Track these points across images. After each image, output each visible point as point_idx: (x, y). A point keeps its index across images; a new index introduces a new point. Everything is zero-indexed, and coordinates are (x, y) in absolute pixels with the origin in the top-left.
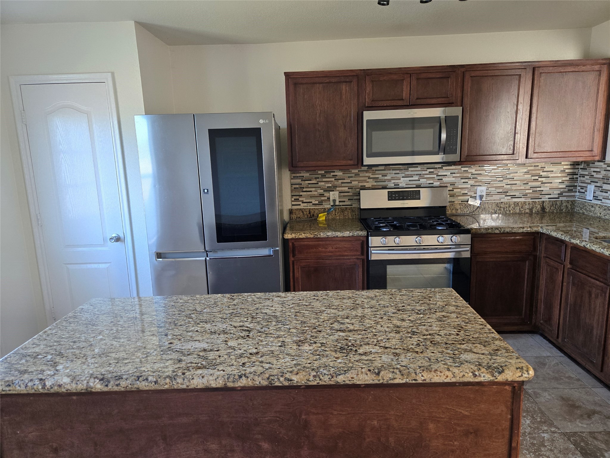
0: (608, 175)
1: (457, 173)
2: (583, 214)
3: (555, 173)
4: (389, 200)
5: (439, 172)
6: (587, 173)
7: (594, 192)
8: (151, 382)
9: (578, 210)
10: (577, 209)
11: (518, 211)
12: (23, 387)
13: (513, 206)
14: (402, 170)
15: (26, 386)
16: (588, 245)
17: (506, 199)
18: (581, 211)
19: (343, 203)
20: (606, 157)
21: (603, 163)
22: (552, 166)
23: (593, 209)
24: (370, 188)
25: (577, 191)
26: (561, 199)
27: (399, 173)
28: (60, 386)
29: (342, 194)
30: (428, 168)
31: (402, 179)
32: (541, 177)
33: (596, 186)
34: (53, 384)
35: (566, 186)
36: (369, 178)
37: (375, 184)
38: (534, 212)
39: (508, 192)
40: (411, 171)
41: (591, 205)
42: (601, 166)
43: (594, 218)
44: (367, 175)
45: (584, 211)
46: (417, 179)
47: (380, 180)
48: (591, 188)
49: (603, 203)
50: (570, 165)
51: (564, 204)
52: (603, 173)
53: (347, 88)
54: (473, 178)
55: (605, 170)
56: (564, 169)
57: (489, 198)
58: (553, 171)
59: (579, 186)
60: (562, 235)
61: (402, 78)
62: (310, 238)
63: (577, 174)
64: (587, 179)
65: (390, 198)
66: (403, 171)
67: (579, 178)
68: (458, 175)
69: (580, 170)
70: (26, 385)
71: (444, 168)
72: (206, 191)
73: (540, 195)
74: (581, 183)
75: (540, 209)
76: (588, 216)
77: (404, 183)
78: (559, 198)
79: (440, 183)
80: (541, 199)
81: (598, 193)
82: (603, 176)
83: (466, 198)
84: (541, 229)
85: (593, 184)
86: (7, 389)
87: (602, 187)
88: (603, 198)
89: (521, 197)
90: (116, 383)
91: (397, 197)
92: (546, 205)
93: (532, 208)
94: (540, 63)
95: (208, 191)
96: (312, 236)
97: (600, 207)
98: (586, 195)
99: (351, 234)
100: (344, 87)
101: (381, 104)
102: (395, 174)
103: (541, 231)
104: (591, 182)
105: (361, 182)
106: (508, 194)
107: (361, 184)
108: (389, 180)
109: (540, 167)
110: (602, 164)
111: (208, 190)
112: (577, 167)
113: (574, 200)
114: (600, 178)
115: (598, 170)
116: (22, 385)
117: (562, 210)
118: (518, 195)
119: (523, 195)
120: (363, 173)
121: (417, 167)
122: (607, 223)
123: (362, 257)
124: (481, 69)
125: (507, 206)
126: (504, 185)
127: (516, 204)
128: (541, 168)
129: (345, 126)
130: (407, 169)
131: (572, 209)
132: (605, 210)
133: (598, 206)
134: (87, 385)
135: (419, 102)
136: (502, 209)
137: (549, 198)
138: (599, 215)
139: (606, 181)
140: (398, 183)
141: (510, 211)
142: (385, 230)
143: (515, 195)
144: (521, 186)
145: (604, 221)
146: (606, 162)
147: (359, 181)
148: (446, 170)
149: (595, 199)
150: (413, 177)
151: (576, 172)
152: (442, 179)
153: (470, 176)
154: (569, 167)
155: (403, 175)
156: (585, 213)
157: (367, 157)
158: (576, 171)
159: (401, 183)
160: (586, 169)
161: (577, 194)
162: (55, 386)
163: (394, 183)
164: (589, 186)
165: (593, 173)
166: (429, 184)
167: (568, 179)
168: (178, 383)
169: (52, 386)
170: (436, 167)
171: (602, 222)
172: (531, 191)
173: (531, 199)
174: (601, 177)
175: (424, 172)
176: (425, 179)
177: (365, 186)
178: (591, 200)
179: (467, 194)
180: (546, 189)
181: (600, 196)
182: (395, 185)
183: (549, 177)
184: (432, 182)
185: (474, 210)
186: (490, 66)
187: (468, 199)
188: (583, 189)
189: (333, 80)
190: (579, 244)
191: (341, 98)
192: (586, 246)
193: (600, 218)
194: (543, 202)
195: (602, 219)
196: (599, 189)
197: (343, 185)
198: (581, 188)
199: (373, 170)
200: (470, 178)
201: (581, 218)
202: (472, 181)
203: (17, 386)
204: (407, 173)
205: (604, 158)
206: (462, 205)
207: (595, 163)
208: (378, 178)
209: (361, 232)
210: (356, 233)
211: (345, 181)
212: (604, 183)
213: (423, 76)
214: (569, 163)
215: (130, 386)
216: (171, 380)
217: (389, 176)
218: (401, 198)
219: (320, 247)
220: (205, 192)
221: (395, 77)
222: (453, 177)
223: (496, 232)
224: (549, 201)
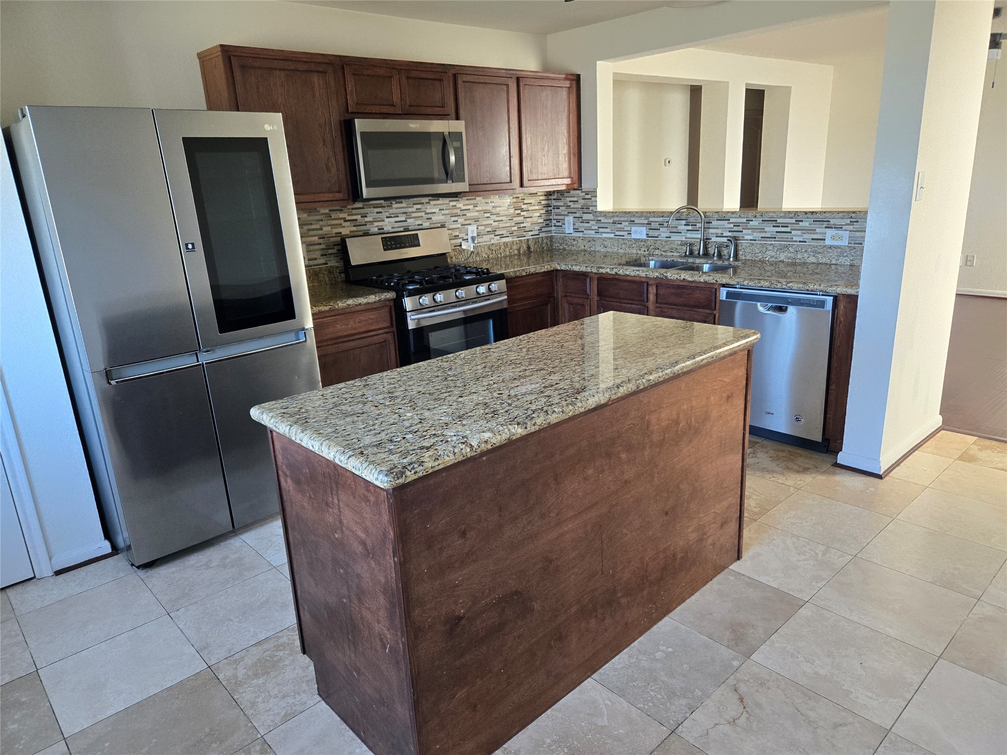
0: (587, 204)
1: (446, 209)
2: (564, 249)
3: (534, 206)
4: (385, 250)
5: (427, 208)
6: (562, 204)
7: (574, 224)
8: (559, 413)
9: (558, 246)
10: (555, 245)
11: (508, 253)
12: (452, 456)
13: (503, 247)
14: (384, 207)
15: (455, 454)
16: (621, 271)
17: (496, 240)
18: (561, 247)
19: (315, 262)
20: (582, 184)
21: (580, 191)
22: (531, 197)
23: (575, 243)
24: (347, 235)
25: (553, 225)
26: (542, 235)
27: (381, 212)
28: (486, 442)
29: (311, 248)
30: (414, 204)
31: (387, 220)
32: (522, 210)
33: (574, 217)
34: (479, 443)
35: (544, 220)
36: (346, 221)
37: (354, 229)
38: (521, 252)
39: (496, 231)
40: (396, 208)
41: (573, 238)
42: (578, 194)
43: (578, 252)
44: (342, 215)
45: (565, 246)
46: (404, 219)
47: (360, 222)
48: (569, 219)
49: (585, 234)
50: (545, 195)
51: (545, 241)
52: (582, 202)
53: (321, 82)
54: (463, 215)
55: (583, 199)
56: (540, 200)
57: (480, 240)
58: (531, 203)
59: (554, 219)
60: (586, 267)
61: (390, 75)
62: (325, 312)
63: (551, 206)
64: (562, 211)
65: (385, 247)
66: (386, 209)
67: (553, 210)
68: (447, 212)
69: (553, 201)
70: (454, 452)
71: (432, 203)
72: (190, 246)
73: (524, 232)
74: (556, 215)
75: (526, 249)
76: (571, 251)
77: (390, 226)
78: (539, 235)
79: (430, 224)
80: (525, 236)
81: (578, 224)
82: (582, 206)
83: (459, 241)
84: (558, 266)
85: (572, 216)
86: (436, 463)
87: (582, 218)
88: (585, 229)
89: (508, 236)
90: (533, 423)
91: (393, 245)
92: (531, 244)
93: (520, 248)
94: (523, 73)
95: (193, 247)
96: (327, 308)
97: (584, 239)
98: (565, 229)
99: (377, 298)
100: (316, 79)
101: (368, 109)
102: (377, 213)
103: (559, 268)
104: (568, 213)
105: (335, 228)
106: (497, 233)
107: (335, 231)
108: (371, 222)
109: (520, 198)
110: (578, 192)
111: (193, 244)
112: (550, 197)
113: (552, 236)
114: (578, 208)
115: (575, 199)
116: (449, 454)
117: (544, 248)
118: (505, 234)
119: (510, 234)
120: (337, 213)
121: (402, 202)
122: (594, 255)
123: (391, 330)
124: (471, 73)
125: (498, 248)
126: (492, 222)
127: (506, 244)
128: (522, 199)
129: (324, 141)
130: (390, 206)
131: (552, 245)
132: (589, 241)
133: (581, 238)
134: (510, 433)
135: (412, 110)
136: (494, 252)
137: (532, 235)
138: (583, 248)
139: (585, 211)
140: (382, 226)
141: (501, 254)
142: (411, 288)
143: (503, 234)
144: (507, 222)
145: (590, 254)
146: (583, 190)
147: (334, 226)
148: (434, 205)
149: (575, 231)
150: (398, 216)
151: (549, 204)
152: (431, 218)
153: (458, 211)
154: (543, 198)
155: (387, 214)
156: (567, 248)
157: (367, 186)
158: (549, 202)
159: (386, 225)
160: (561, 199)
161: (553, 228)
162: (482, 443)
163: (377, 226)
164: (566, 218)
165: (569, 204)
166: (418, 225)
167: (543, 211)
168: (579, 407)
169: (479, 445)
170: (422, 201)
171: (587, 255)
172: (516, 228)
173: (517, 237)
174: (580, 207)
175: (410, 210)
176: (413, 219)
177: (341, 233)
178: (571, 234)
179: (458, 236)
180: (527, 224)
181: (581, 227)
182: (379, 229)
183: (529, 210)
184: (420, 222)
185: (468, 256)
186: (479, 69)
187: (461, 243)
188: (559, 222)
189: (301, 67)
190: (610, 272)
191: (314, 96)
192: (618, 272)
193: (585, 251)
194: (528, 240)
195: (586, 251)
196: (579, 220)
197: (311, 233)
198: (557, 222)
199: (349, 209)
200: (460, 215)
201: (562, 255)
202: (462, 218)
203: (445, 457)
204: (391, 211)
205: (581, 186)
206: (456, 251)
207: (571, 192)
208: (356, 220)
209: (389, 294)
210: (383, 297)
211: (313, 227)
212: (583, 213)
213: (414, 74)
214: (543, 194)
215: (544, 422)
216: (573, 406)
217: (370, 216)
218: (398, 246)
219: (338, 324)
220: (189, 249)
221: (382, 72)
222: (443, 215)
223: (523, 274)
224: (533, 238)
